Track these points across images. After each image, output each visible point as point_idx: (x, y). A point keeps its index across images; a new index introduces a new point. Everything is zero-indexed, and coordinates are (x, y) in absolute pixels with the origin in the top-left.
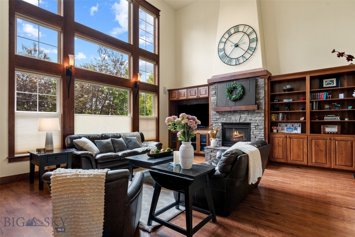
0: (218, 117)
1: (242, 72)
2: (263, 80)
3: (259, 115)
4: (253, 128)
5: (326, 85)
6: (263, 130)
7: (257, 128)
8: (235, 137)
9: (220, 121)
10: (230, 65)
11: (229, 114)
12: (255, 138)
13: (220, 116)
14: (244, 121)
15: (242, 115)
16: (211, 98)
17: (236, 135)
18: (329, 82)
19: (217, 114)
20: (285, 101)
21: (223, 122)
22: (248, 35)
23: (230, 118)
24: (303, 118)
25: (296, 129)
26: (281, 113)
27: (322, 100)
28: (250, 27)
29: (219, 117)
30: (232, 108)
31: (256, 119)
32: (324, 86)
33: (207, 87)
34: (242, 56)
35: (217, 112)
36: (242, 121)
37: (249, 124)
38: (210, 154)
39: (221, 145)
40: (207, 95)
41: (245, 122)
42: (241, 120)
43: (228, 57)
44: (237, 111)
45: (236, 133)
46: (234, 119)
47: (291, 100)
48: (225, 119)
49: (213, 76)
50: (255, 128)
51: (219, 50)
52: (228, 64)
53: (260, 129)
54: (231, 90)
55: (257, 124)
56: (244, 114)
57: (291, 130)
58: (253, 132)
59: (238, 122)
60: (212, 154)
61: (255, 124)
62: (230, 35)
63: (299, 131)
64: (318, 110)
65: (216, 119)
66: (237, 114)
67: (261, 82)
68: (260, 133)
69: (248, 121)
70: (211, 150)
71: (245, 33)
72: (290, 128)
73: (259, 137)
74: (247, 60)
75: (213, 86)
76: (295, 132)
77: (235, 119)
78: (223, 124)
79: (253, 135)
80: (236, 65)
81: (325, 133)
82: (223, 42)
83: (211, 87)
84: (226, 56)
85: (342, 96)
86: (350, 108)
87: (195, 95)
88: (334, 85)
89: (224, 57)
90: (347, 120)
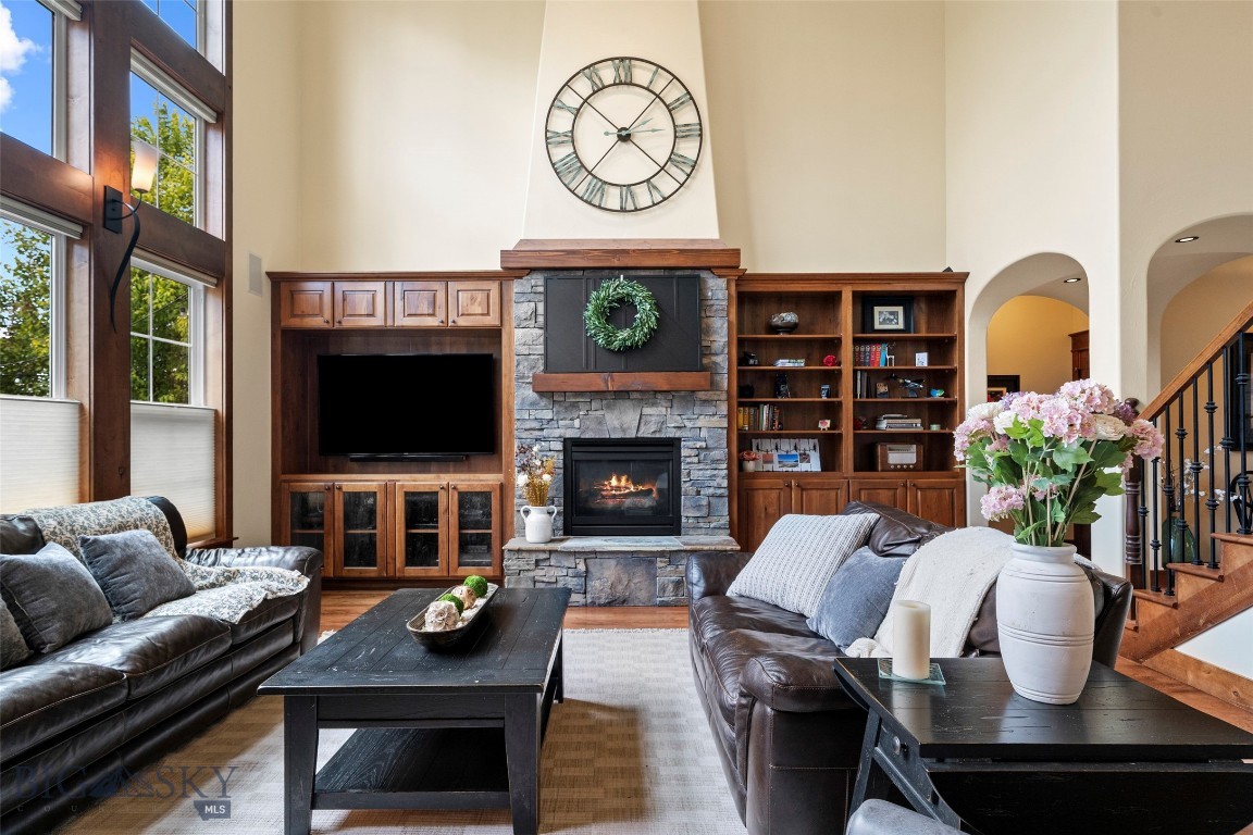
0: (548, 414)
1: (645, 241)
2: (722, 282)
3: (711, 410)
4: (688, 460)
5: (880, 323)
6: (725, 466)
7: (702, 456)
8: (614, 492)
9: (557, 433)
10: (600, 207)
11: (595, 405)
12: (698, 493)
13: (558, 412)
14: (654, 432)
15: (647, 410)
16: (511, 335)
17: (618, 488)
18: (888, 316)
19: (543, 402)
20: (783, 363)
21: (567, 436)
22: (667, 106)
23: (600, 422)
24: (828, 422)
25: (805, 458)
26: (765, 403)
27: (875, 367)
28: (675, 77)
29: (550, 417)
30: (613, 380)
31: (699, 424)
32: (877, 326)
33: (494, 287)
34: (648, 181)
35: (541, 394)
36: (647, 432)
37: (673, 444)
38: (531, 574)
39: (561, 532)
40: (492, 320)
41: (657, 435)
42: (642, 428)
43: (590, 173)
44: (628, 392)
45: (619, 480)
46: (616, 423)
47: (800, 364)
48: (577, 423)
49: (522, 242)
50: (696, 460)
51: (549, 138)
52: (590, 203)
53: (713, 462)
54: (610, 308)
55: (704, 444)
56: (654, 405)
57: (792, 462)
58: (689, 474)
59: (632, 434)
60: (542, 573)
61: (699, 445)
62: (598, 89)
63: (814, 465)
64: (867, 397)
65: (536, 425)
66: (628, 403)
67: (718, 290)
68: (714, 475)
69: (671, 433)
70: (534, 557)
71: (658, 96)
72: (788, 456)
73: (711, 491)
74: (665, 199)
75: (523, 281)
76: (803, 467)
77: (622, 422)
78: (571, 445)
79: (688, 484)
80: (623, 210)
81: (887, 468)
82: (569, 109)
83: (517, 286)
84: (583, 166)
85: (922, 360)
86: (938, 394)
87: (433, 315)
88: (901, 326)
89: (571, 170)
90: (935, 428)
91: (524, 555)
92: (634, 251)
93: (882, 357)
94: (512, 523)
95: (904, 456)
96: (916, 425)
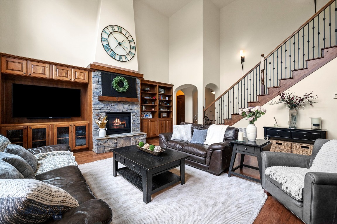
0: (102, 106)
1: (124, 69)
2: (139, 80)
3: (137, 106)
4: (133, 116)
6: (139, 118)
8: (116, 124)
9: (104, 110)
10: (114, 59)
11: (113, 104)
12: (135, 123)
13: (104, 106)
15: (125, 106)
16: (91, 86)
17: (117, 123)
18: (161, 90)
19: (101, 103)
20: (147, 98)
21: (107, 111)
22: (129, 41)
23: (114, 108)
24: (153, 109)
25: (150, 116)
26: (144, 105)
28: (130, 35)
29: (102, 107)
30: (119, 99)
31: (135, 109)
32: (160, 92)
33: (87, 73)
34: (125, 56)
35: (100, 101)
36: (124, 111)
37: (130, 113)
40: (86, 81)
41: (127, 111)
43: (112, 50)
44: (121, 101)
45: (118, 121)
46: (118, 108)
47: (150, 98)
48: (109, 108)
49: (94, 62)
50: (134, 116)
51: (102, 39)
52: (112, 57)
53: (138, 117)
55: (136, 113)
56: (126, 105)
57: (147, 116)
58: (133, 119)
59: (121, 111)
62: (114, 31)
63: (151, 117)
65: (99, 109)
66: (121, 104)
67: (138, 82)
69: (129, 111)
71: (127, 38)
72: (147, 115)
73: (137, 123)
74: (128, 61)
75: (95, 72)
76: (149, 117)
77: (120, 108)
78: (107, 113)
79: (133, 121)
80: (120, 61)
81: (162, 117)
82: (107, 34)
83: (93, 73)
84: (110, 48)
85: (167, 99)
86: (168, 105)
87: (67, 77)
88: (163, 92)
89: (107, 48)
90: (169, 110)
91: (102, 140)
92: (123, 70)
93: (161, 98)
94: (92, 133)
95: (165, 115)
96: (166, 110)
